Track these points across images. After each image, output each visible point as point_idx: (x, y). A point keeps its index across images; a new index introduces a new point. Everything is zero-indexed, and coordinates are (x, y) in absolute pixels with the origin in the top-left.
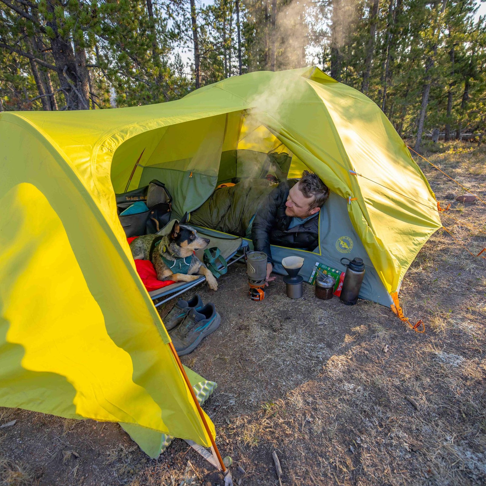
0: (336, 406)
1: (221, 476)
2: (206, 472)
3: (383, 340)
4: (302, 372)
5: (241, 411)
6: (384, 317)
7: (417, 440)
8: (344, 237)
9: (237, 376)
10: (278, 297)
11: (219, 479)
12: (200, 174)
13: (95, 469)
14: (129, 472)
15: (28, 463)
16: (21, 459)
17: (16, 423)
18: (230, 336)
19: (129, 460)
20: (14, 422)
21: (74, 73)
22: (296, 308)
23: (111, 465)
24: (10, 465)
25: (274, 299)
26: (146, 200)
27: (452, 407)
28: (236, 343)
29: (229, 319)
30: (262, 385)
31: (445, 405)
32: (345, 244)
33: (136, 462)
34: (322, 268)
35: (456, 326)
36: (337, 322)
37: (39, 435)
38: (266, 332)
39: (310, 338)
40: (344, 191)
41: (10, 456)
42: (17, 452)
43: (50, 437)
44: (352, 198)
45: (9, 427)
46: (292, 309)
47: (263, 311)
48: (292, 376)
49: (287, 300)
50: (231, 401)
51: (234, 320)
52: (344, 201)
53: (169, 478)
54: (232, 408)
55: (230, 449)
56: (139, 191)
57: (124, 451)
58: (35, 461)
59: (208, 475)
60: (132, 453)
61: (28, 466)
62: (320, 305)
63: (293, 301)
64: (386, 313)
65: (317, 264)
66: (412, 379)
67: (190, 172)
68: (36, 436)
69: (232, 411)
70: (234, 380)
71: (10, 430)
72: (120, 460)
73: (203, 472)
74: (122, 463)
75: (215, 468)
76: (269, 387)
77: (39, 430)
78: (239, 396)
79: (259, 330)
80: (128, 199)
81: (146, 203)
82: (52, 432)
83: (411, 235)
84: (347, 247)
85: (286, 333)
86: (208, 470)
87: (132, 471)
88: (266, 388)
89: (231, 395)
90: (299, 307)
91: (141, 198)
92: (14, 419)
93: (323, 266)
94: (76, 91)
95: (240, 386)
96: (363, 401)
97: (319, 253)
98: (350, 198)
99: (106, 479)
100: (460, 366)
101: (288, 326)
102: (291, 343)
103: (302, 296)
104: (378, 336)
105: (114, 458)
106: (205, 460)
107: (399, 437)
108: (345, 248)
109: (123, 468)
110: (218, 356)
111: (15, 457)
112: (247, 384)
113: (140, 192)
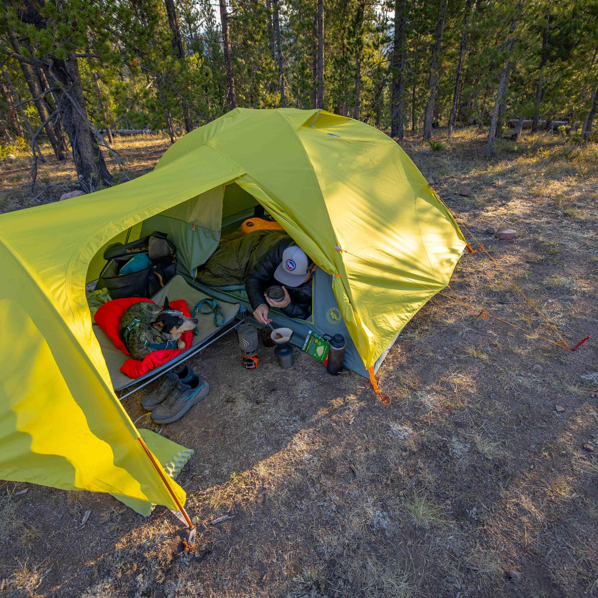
0: (290, 475)
1: (188, 531)
2: (178, 528)
3: (353, 412)
4: (272, 444)
5: (213, 480)
6: (361, 389)
7: (345, 502)
8: (334, 309)
9: (216, 448)
10: (270, 366)
11: (187, 533)
12: (203, 228)
13: (92, 527)
14: (118, 529)
15: (40, 523)
16: (34, 520)
17: (28, 491)
18: (217, 409)
19: (118, 520)
20: (26, 490)
21: (63, 69)
22: (284, 379)
23: (105, 524)
24: (25, 525)
25: (266, 368)
26: (148, 251)
27: (383, 474)
28: (222, 416)
29: (219, 390)
30: (235, 456)
31: (379, 474)
32: (335, 315)
33: (124, 522)
34: (314, 337)
35: (420, 398)
36: (317, 394)
37: (47, 501)
38: (249, 405)
39: (288, 411)
40: (328, 269)
41: (25, 518)
42: (31, 514)
43: (57, 503)
44: (336, 275)
45: (22, 494)
46: (280, 380)
47: (253, 382)
48: (263, 448)
49: (278, 370)
50: (206, 471)
51: (224, 391)
52: (329, 278)
53: (148, 533)
54: (206, 477)
55: (198, 511)
56: (140, 242)
57: (116, 513)
58: (45, 521)
59: (179, 530)
60: (122, 514)
61: (40, 525)
62: (307, 375)
63: (284, 371)
64: (364, 385)
65: (310, 332)
66: (363, 450)
67: (192, 224)
68: (45, 502)
69: (205, 480)
70: (213, 452)
71: (24, 497)
72: (111, 520)
73: (175, 528)
74: (114, 522)
75: (185, 525)
76: (241, 458)
77: (47, 497)
78: (213, 467)
79: (244, 403)
80: (128, 251)
81: (148, 255)
82: (57, 498)
83: (404, 302)
84: (336, 318)
85: (268, 405)
86: (179, 527)
87: (120, 528)
88: (239, 458)
89: (207, 465)
90: (287, 378)
91: (143, 249)
92: (26, 488)
93: (315, 335)
94: (67, 94)
95: (216, 457)
96: (314, 470)
97: (311, 321)
98: (334, 275)
99: (101, 534)
100: (405, 438)
101: (271, 399)
102: (269, 416)
103: (293, 365)
104: (349, 409)
105: (106, 519)
106: (178, 519)
107: (331, 500)
108: (335, 320)
109: (114, 526)
110: (203, 429)
111: (29, 518)
112: (222, 455)
113: (142, 243)
